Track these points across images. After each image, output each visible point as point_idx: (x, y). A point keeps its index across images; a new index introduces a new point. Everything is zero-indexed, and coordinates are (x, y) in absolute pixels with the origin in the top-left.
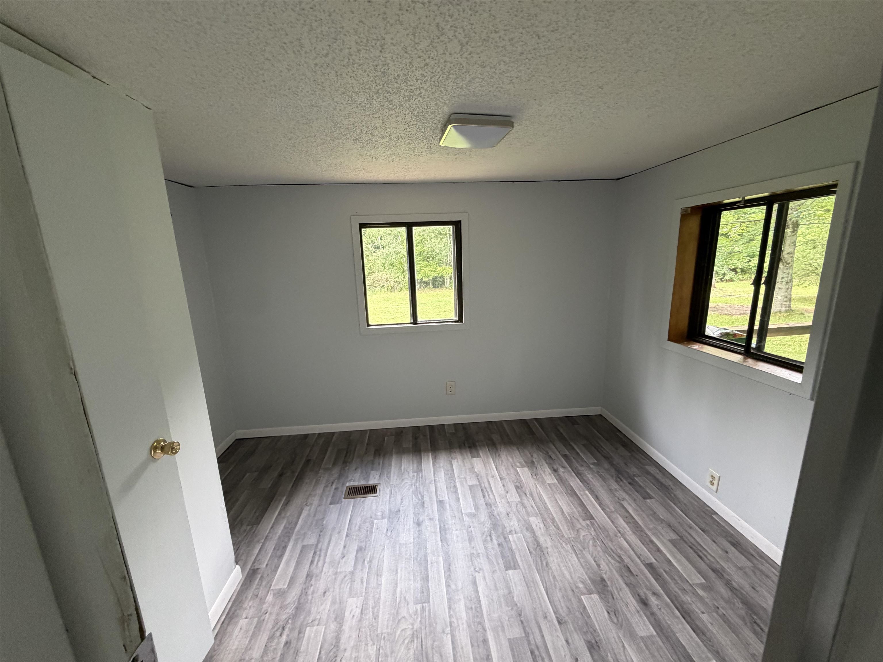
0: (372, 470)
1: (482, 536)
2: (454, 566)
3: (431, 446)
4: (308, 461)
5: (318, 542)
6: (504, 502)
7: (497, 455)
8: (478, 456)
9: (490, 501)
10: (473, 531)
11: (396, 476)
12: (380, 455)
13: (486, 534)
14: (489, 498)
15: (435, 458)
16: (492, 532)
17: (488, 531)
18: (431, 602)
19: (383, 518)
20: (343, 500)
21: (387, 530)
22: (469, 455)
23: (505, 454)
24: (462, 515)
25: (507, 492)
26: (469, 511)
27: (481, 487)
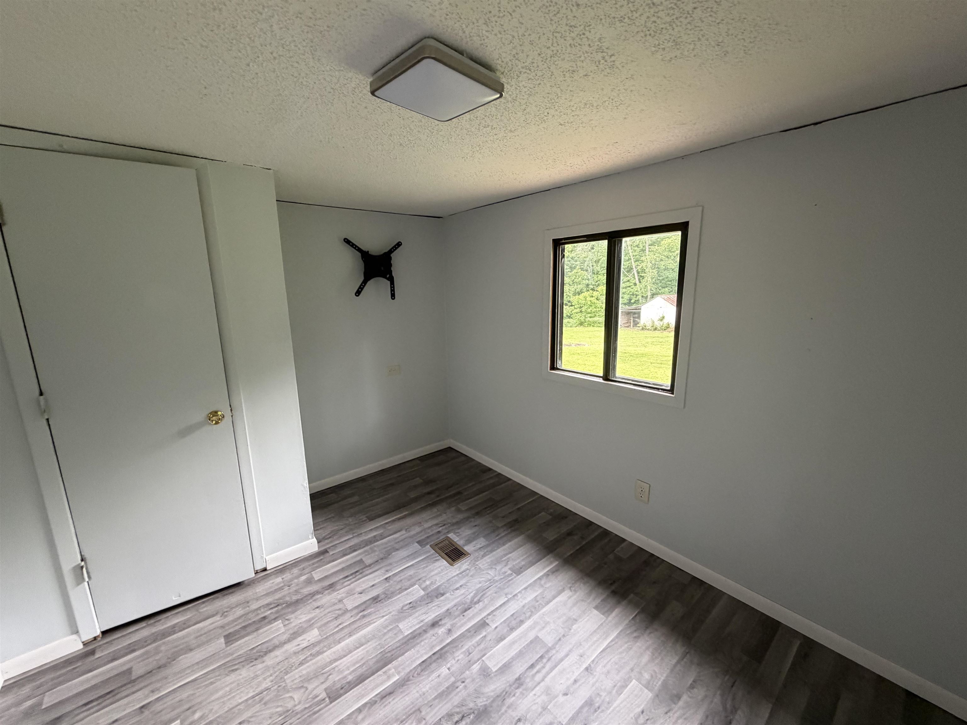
0: (484, 537)
1: (457, 706)
2: (391, 700)
3: (571, 554)
4: (459, 493)
5: (370, 565)
6: (539, 700)
7: (635, 634)
8: (606, 613)
9: (528, 680)
10: (458, 690)
11: (491, 559)
12: (511, 527)
13: (464, 708)
14: (534, 676)
15: (553, 572)
16: (472, 717)
17: (471, 709)
18: (333, 704)
19: (423, 589)
20: (428, 546)
21: (410, 603)
22: (598, 601)
23: (650, 642)
24: (478, 660)
25: (565, 694)
26: (490, 664)
27: (547, 652)
